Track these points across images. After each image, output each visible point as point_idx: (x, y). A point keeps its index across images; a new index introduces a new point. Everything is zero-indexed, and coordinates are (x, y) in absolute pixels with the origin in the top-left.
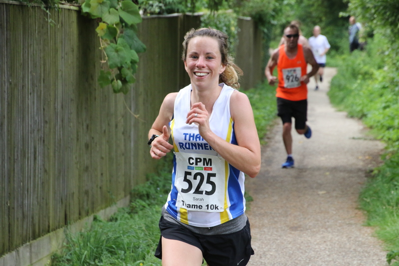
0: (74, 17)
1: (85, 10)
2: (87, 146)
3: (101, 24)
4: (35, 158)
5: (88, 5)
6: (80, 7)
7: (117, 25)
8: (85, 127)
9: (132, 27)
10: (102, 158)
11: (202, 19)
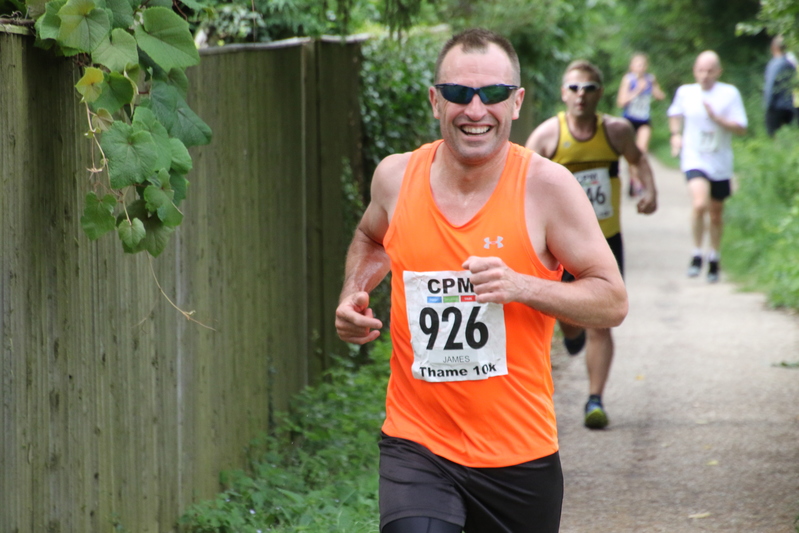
0: (15, 53)
1: (45, 33)
2: (55, 400)
3: (89, 70)
5: (55, 22)
6: (31, 27)
7: (131, 71)
8: (48, 348)
9: (173, 75)
10: (97, 431)
11: (365, 51)
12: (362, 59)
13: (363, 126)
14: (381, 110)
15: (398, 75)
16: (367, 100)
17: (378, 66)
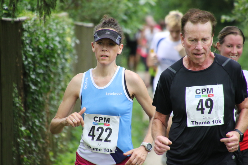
12: (23, 30)
13: (24, 66)
14: (33, 58)
15: (42, 39)
16: (25, 52)
17: (31, 34)
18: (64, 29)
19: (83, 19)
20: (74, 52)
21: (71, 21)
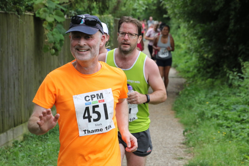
4: (14, 88)
7: (53, 22)
18: (110, 20)
19: (118, 17)
20: (114, 28)
21: (112, 17)
